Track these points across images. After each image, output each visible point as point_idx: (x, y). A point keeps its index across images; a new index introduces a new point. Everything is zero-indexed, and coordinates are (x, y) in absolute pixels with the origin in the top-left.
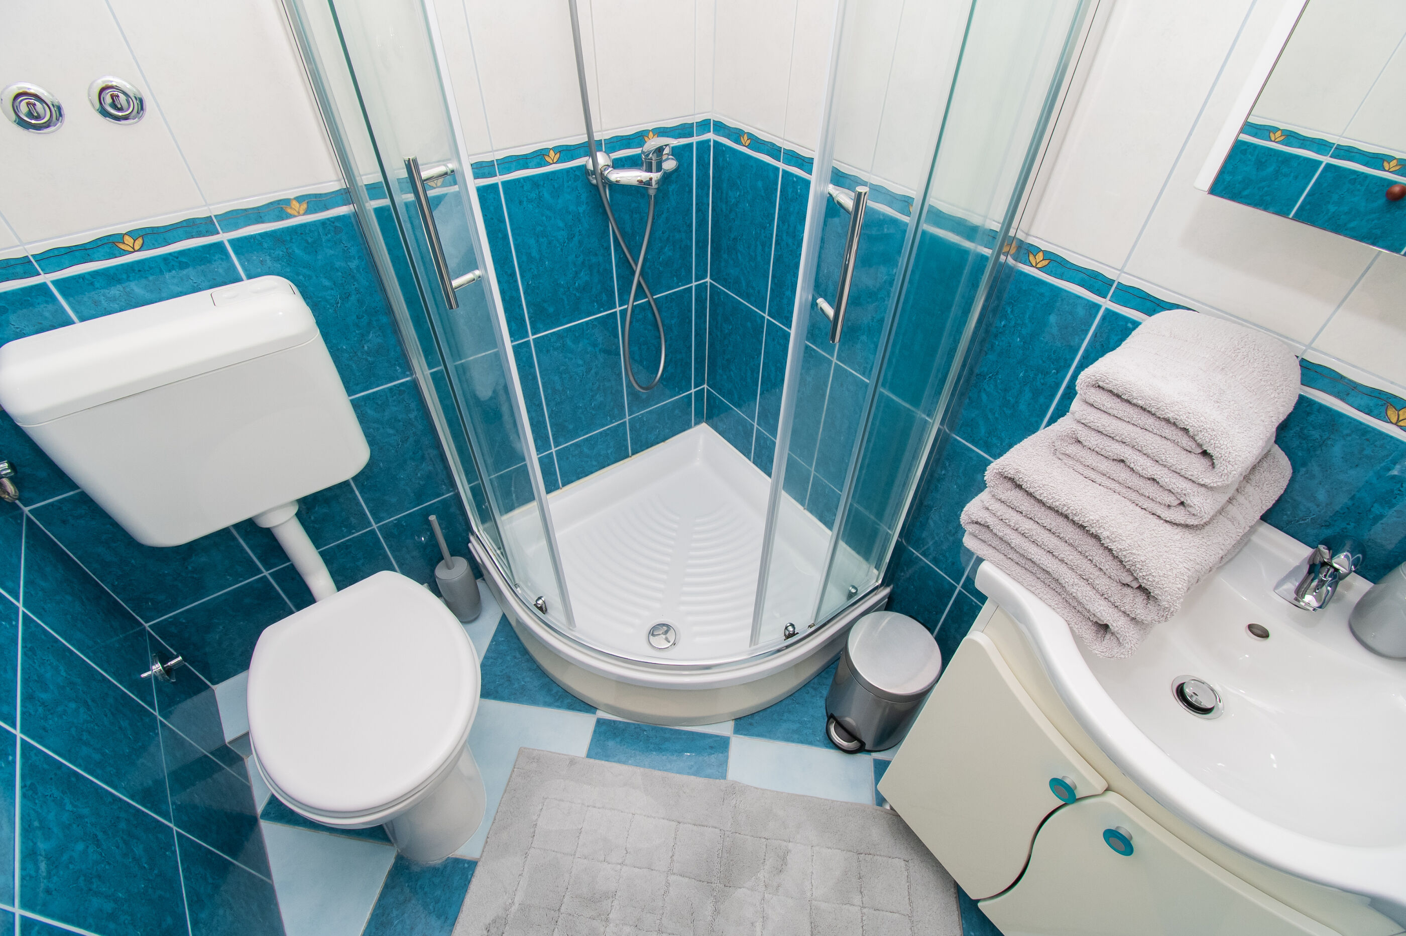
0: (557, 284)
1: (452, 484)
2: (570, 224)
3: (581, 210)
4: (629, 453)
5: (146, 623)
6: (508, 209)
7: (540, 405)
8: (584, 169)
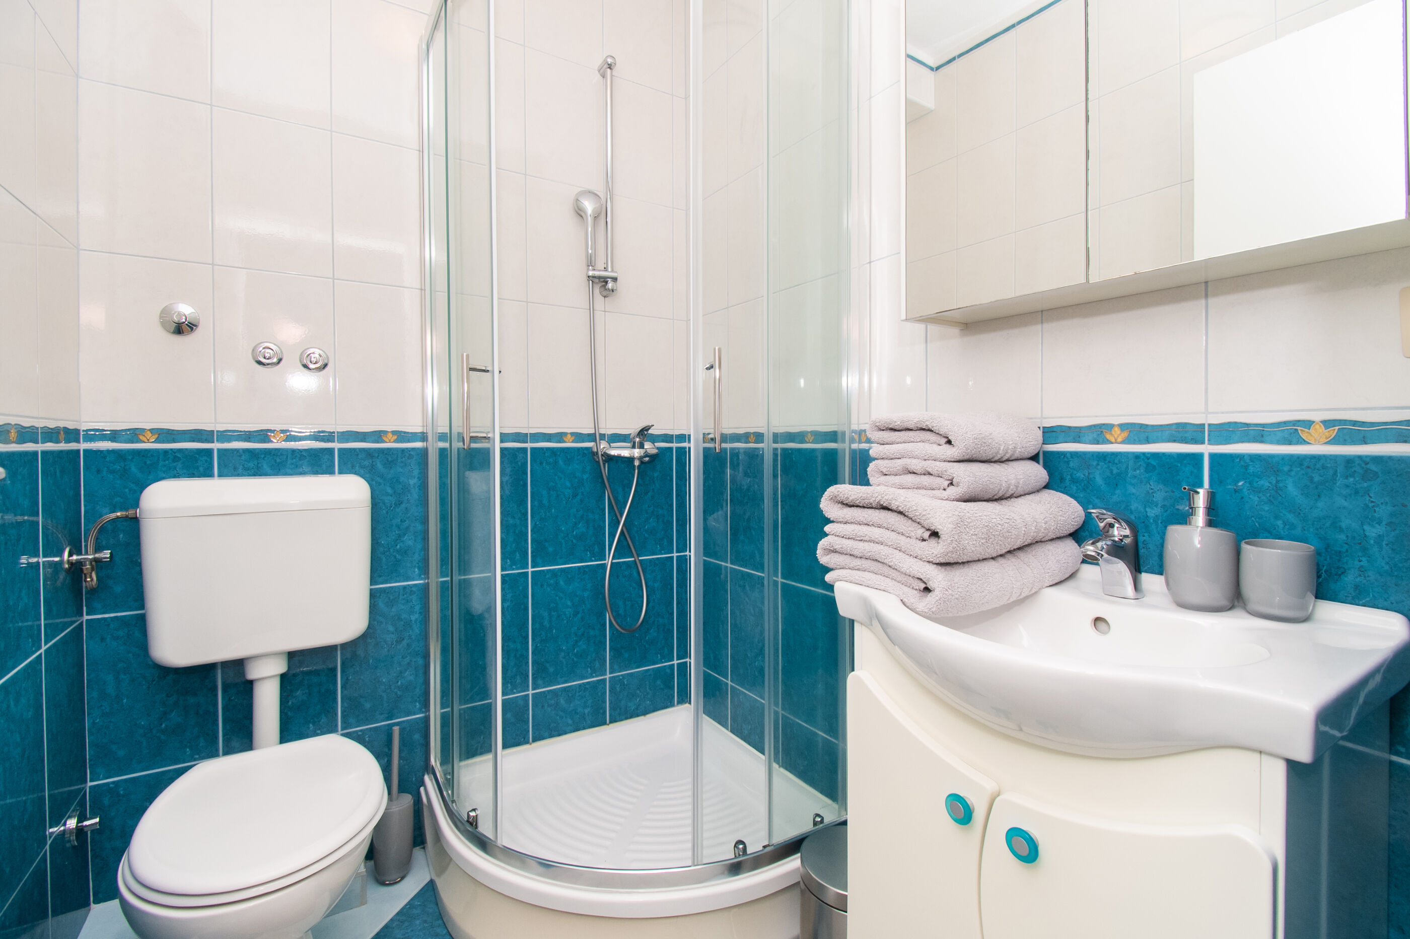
0: (559, 529)
1: (426, 705)
2: (575, 485)
3: (585, 477)
4: (606, 720)
5: (91, 781)
6: (531, 466)
7: (527, 637)
8: (590, 450)
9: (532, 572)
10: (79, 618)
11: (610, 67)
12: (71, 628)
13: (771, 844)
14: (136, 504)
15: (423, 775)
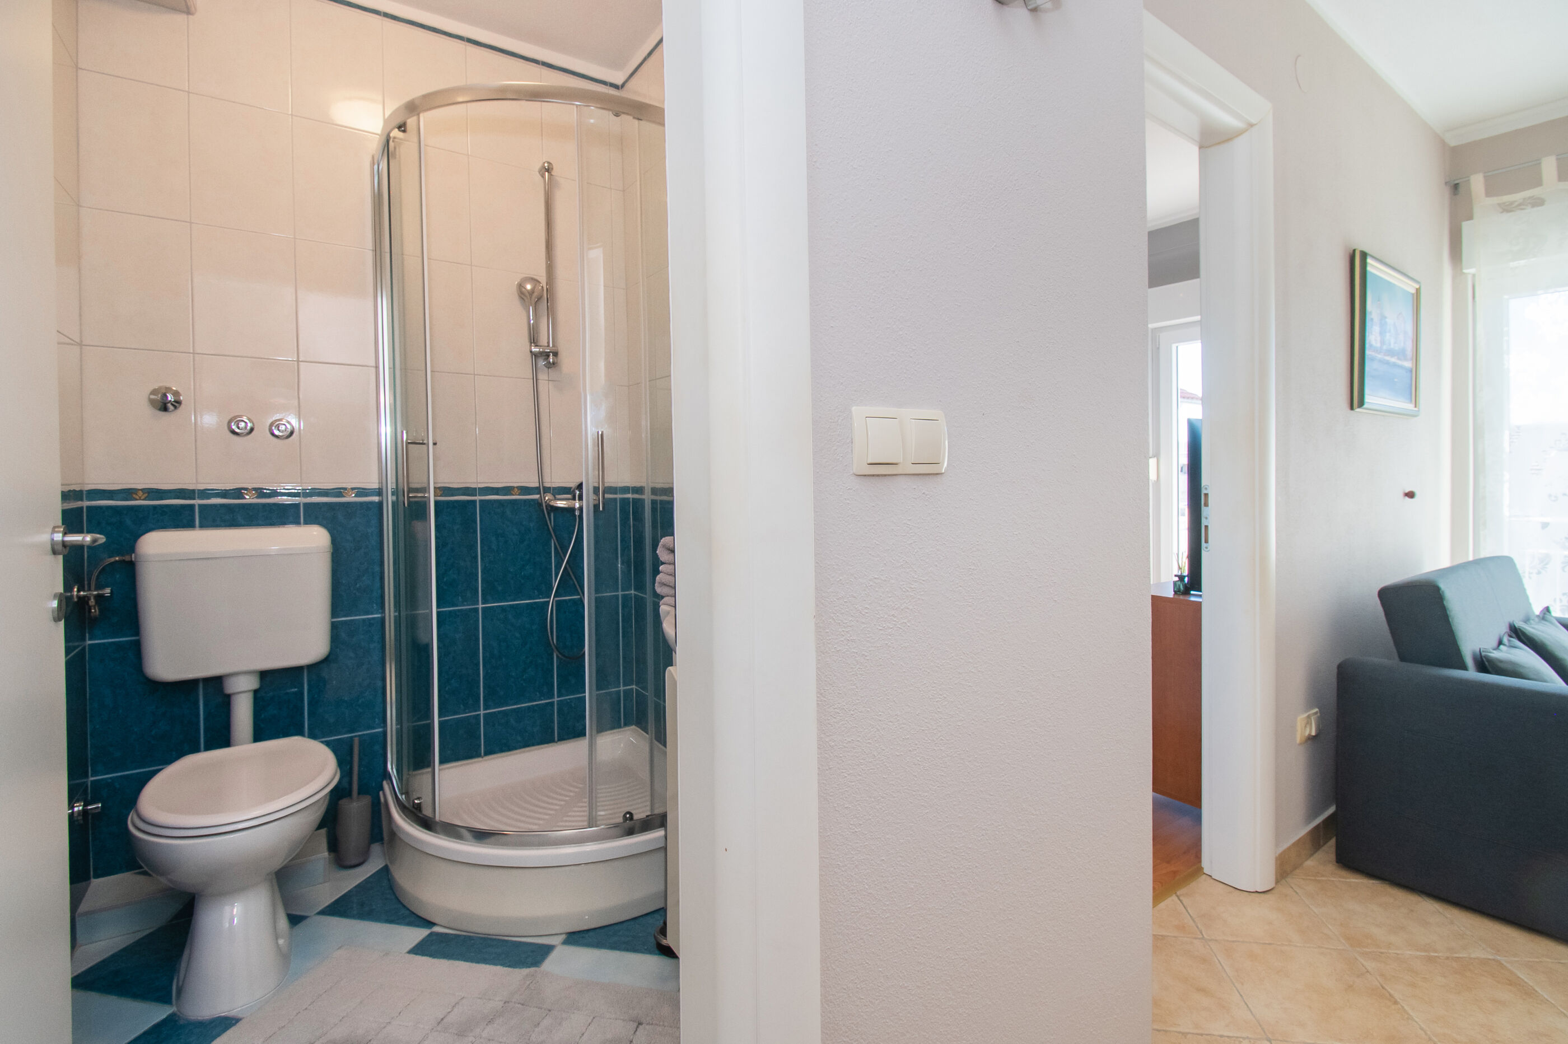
0: (508, 570)
2: (522, 532)
3: (531, 526)
4: (554, 738)
5: (92, 776)
6: (480, 516)
7: (478, 664)
8: (536, 502)
9: (483, 608)
10: (81, 643)
11: (548, 170)
12: (75, 652)
13: (653, 814)
14: (132, 549)
15: (383, 781)
